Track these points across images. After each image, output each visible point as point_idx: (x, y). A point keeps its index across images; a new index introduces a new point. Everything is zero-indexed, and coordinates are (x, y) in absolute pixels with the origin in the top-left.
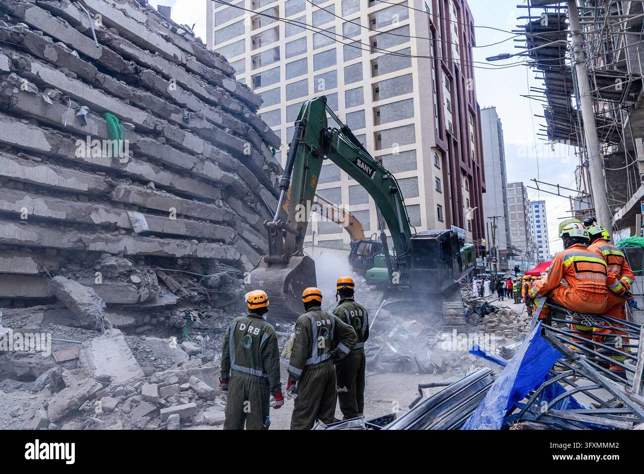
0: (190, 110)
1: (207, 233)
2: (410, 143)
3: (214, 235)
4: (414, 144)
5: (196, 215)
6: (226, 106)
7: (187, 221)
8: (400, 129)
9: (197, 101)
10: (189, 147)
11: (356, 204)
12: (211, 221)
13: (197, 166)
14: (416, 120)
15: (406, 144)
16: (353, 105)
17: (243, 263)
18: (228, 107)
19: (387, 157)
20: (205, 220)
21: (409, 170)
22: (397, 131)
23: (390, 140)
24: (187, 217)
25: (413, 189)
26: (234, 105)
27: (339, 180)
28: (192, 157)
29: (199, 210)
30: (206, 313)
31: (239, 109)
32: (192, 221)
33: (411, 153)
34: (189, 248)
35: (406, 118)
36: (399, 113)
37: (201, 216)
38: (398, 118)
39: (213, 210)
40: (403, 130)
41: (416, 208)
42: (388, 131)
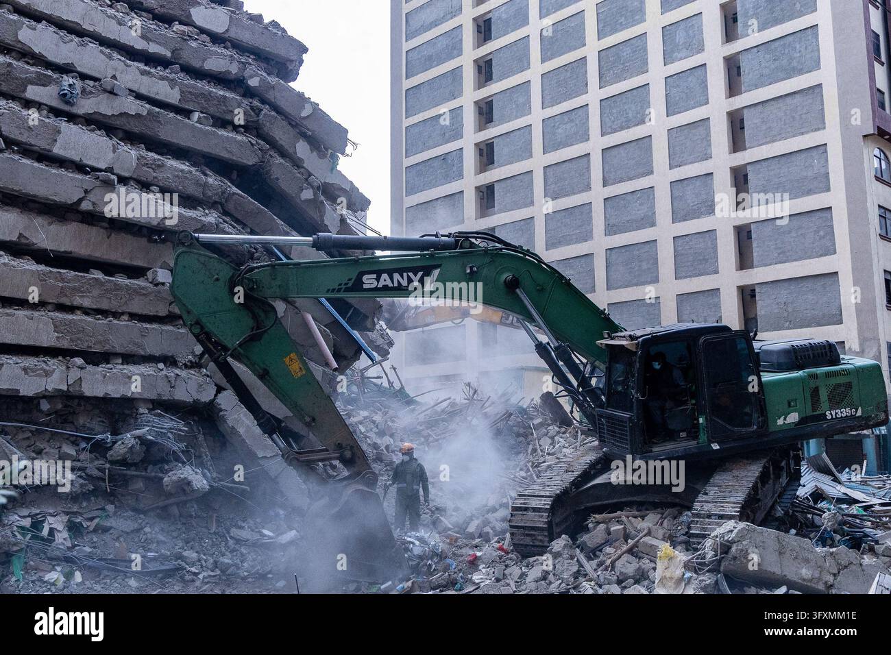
0: (83, 77)
1: (118, 343)
2: (812, 131)
3: (140, 346)
4: (822, 131)
5: (87, 303)
6: (196, 64)
7: (59, 315)
8: (788, 100)
9: (103, 57)
10: (74, 155)
11: (690, 276)
12: (133, 316)
13: (91, 197)
14: (827, 75)
15: (803, 134)
16: (679, 56)
17: (221, 410)
18: (203, 66)
19: (758, 166)
20: (116, 315)
21: (810, 192)
22: (781, 104)
23: (764, 128)
24: (61, 308)
25: (822, 238)
26: (220, 61)
27: (653, 224)
28: (79, 176)
29: (96, 292)
30: (96, 521)
31: (234, 69)
32: (78, 317)
33: (814, 153)
34: (56, 375)
35: (801, 72)
36: (785, 62)
37: (104, 305)
38: (785, 76)
39: (138, 292)
40: (795, 101)
41: (829, 281)
42: (760, 108)
